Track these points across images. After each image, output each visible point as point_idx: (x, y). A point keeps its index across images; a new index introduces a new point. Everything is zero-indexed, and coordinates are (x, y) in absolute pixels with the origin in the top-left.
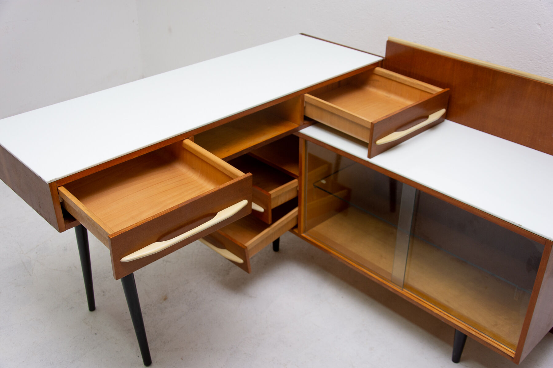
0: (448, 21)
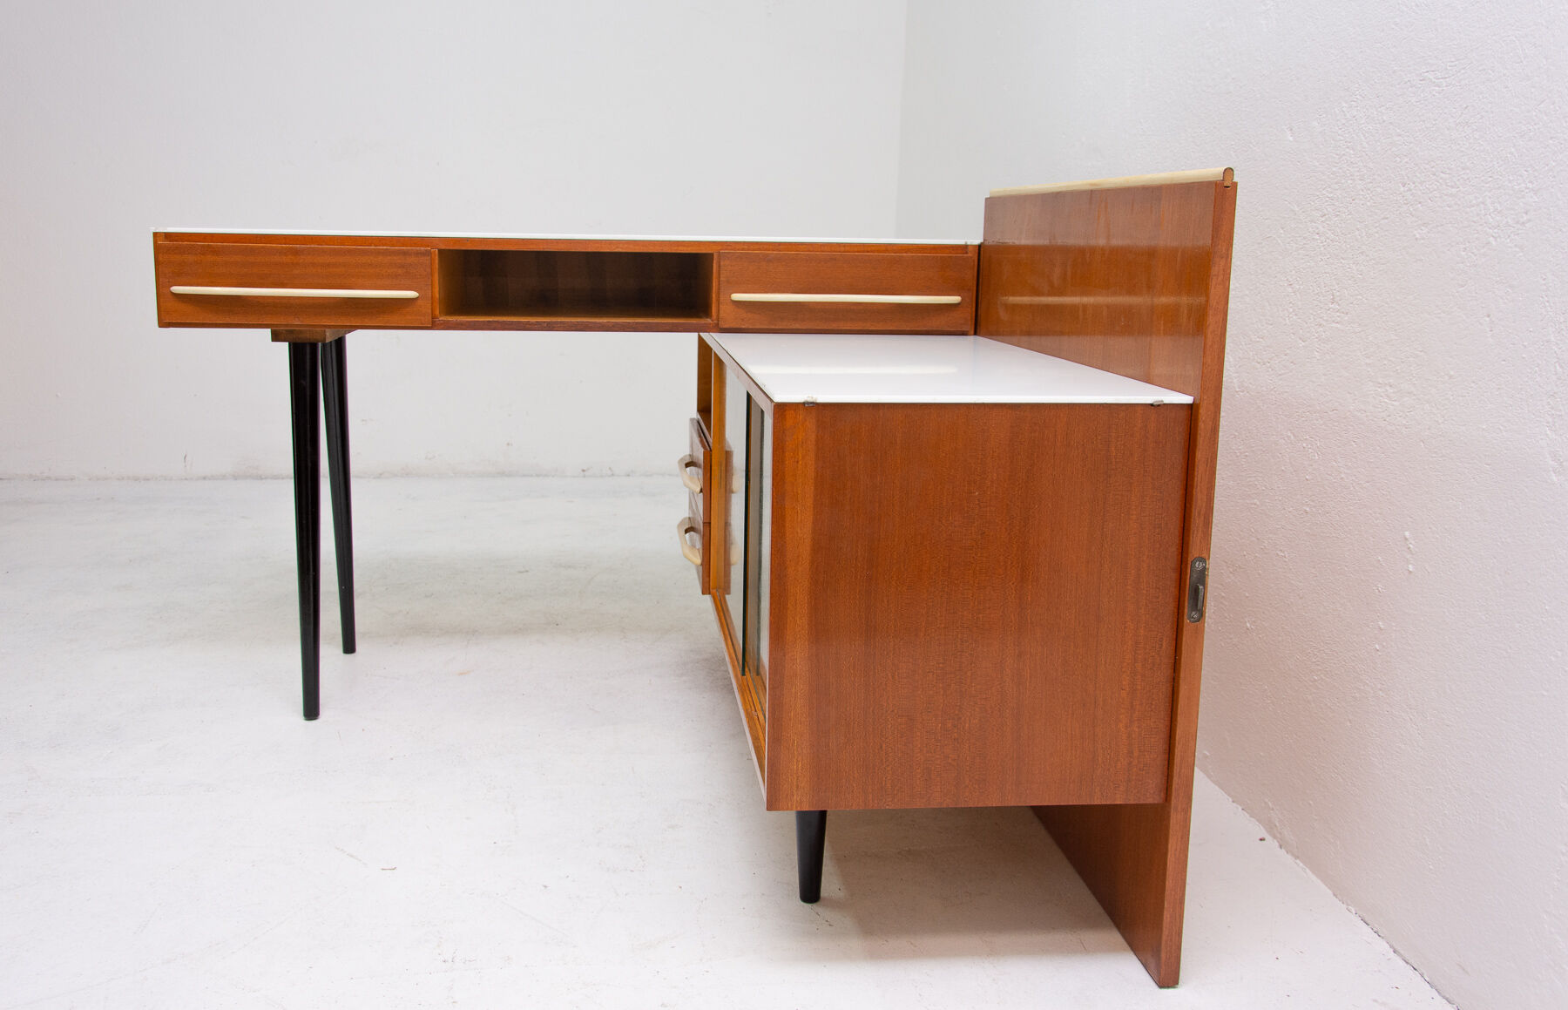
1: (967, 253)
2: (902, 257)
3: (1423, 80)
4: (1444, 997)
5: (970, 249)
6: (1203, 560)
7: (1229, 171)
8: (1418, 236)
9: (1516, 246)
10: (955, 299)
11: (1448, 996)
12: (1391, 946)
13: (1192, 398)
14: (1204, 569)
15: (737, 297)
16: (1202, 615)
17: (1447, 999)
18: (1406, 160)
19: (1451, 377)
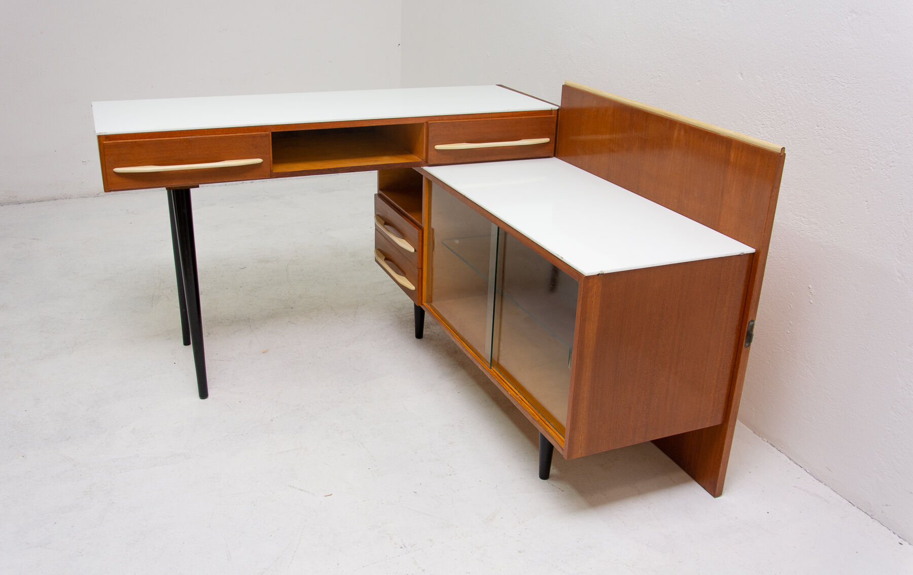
0: (660, 76)
1: (551, 114)
2: (521, 119)
3: (833, 80)
4: (817, 479)
5: (553, 112)
6: (753, 321)
7: (783, 149)
8: (825, 153)
9: (885, 175)
10: (547, 140)
11: (819, 479)
12: (788, 457)
13: (755, 250)
14: (753, 325)
15: (438, 147)
16: (749, 345)
17: (819, 480)
18: (821, 115)
19: (842, 223)
